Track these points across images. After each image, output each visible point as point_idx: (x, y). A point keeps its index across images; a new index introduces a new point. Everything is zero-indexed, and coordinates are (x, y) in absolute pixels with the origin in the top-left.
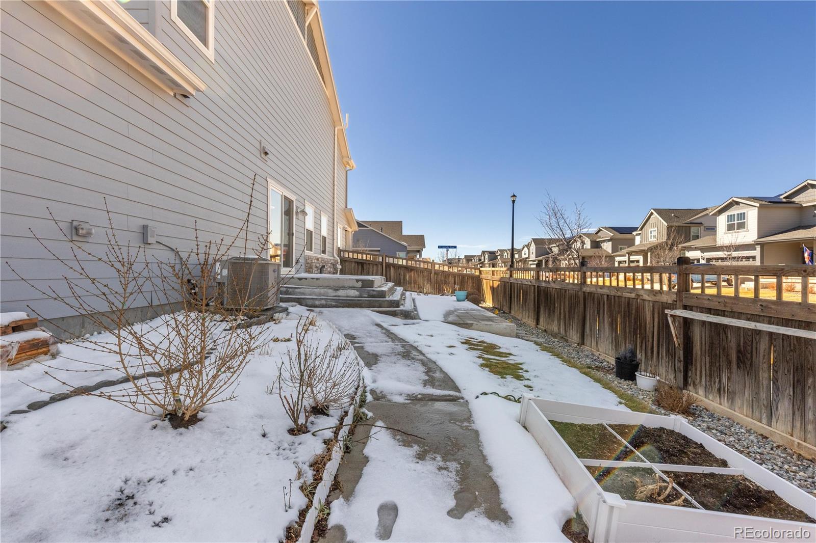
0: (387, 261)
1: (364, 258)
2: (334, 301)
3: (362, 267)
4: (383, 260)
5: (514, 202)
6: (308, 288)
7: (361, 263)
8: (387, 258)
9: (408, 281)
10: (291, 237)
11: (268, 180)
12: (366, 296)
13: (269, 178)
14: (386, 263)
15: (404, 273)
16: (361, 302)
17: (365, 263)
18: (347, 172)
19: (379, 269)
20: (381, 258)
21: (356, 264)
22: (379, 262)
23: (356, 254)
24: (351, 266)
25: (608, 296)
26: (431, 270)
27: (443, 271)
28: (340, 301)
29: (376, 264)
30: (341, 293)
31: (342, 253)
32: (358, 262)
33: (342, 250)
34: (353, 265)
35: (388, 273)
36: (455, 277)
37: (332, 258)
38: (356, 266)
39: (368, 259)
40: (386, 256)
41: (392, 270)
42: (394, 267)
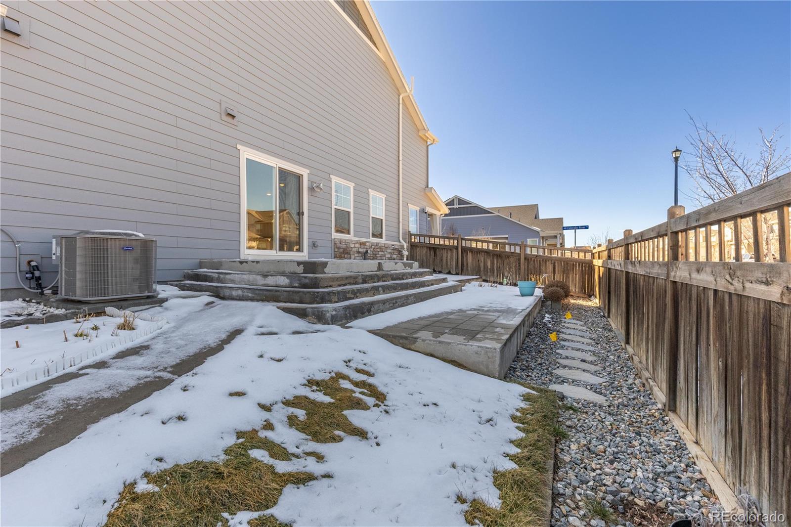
0: (464, 245)
1: (442, 243)
2: (250, 291)
3: (435, 253)
4: (458, 244)
5: (676, 159)
6: (238, 274)
7: (434, 248)
8: (464, 242)
9: (490, 269)
10: (301, 217)
11: (239, 147)
12: (297, 285)
13: (240, 144)
14: (462, 247)
15: (484, 259)
16: (278, 293)
17: (438, 248)
18: (427, 147)
19: (454, 254)
20: (456, 242)
21: (428, 249)
22: (453, 246)
23: (428, 238)
24: (423, 252)
25: (715, 291)
26: (519, 255)
27: (537, 256)
28: (257, 292)
29: (451, 249)
30: (271, 280)
31: (413, 237)
32: (430, 247)
33: (413, 235)
34: (425, 250)
35: (465, 259)
36: (554, 263)
37: (398, 243)
38: (429, 252)
39: (441, 243)
40: (462, 239)
41: (470, 255)
42: (472, 252)
